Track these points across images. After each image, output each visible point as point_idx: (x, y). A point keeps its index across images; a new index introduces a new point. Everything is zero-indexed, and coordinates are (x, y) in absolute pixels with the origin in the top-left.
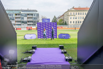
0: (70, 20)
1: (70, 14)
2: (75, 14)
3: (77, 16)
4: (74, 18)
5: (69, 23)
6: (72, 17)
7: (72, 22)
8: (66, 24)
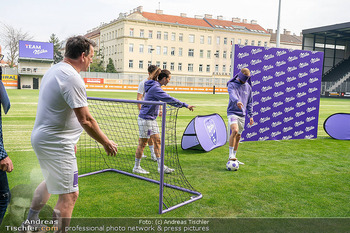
0: (127, 56)
1: (127, 33)
2: (146, 35)
3: (154, 42)
4: (141, 50)
5: (126, 68)
6: (137, 44)
7: (136, 64)
8: (111, 69)
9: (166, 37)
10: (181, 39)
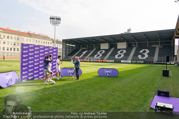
2: (2, 37)
9: (12, 38)
10: (18, 39)
